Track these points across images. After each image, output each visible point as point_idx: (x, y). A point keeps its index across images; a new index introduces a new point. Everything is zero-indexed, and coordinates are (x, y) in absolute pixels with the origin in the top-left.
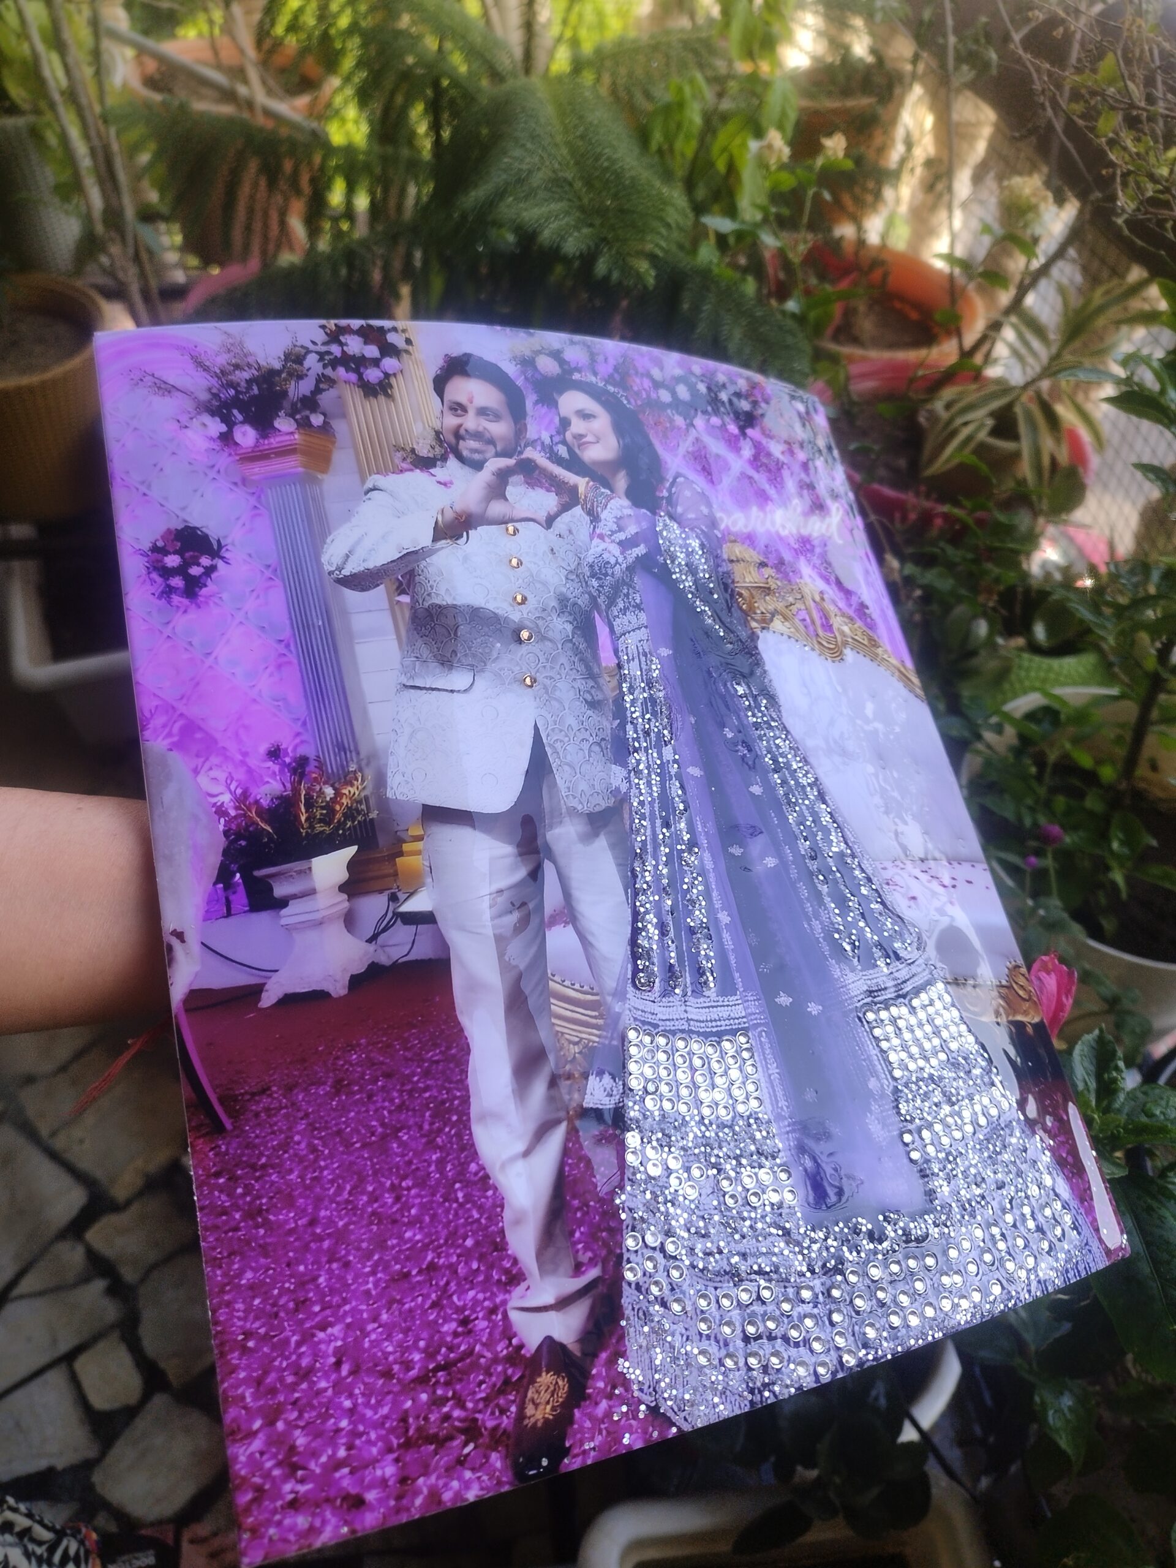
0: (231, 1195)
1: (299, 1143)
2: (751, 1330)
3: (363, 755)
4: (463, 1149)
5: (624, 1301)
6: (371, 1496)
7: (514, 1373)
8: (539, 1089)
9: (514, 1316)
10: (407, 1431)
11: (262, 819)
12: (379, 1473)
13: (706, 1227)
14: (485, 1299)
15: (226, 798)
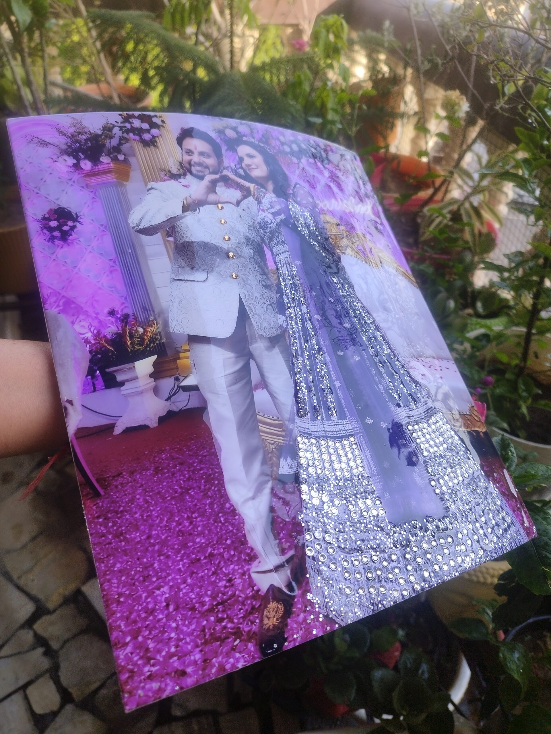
0: (106, 527)
1: (139, 499)
2: (370, 575)
3: (156, 312)
4: (222, 497)
5: (307, 565)
6: (189, 670)
7: (256, 604)
8: (257, 467)
9: (253, 576)
10: (205, 636)
11: (108, 344)
12: (192, 658)
13: (343, 528)
14: (239, 569)
15: (89, 335)
